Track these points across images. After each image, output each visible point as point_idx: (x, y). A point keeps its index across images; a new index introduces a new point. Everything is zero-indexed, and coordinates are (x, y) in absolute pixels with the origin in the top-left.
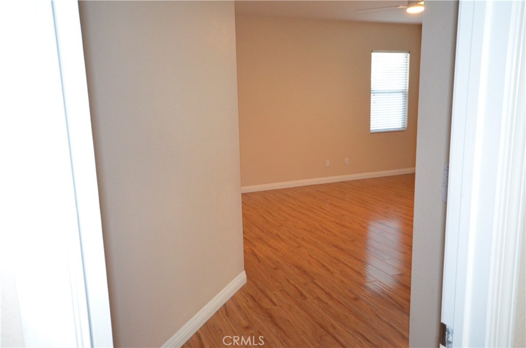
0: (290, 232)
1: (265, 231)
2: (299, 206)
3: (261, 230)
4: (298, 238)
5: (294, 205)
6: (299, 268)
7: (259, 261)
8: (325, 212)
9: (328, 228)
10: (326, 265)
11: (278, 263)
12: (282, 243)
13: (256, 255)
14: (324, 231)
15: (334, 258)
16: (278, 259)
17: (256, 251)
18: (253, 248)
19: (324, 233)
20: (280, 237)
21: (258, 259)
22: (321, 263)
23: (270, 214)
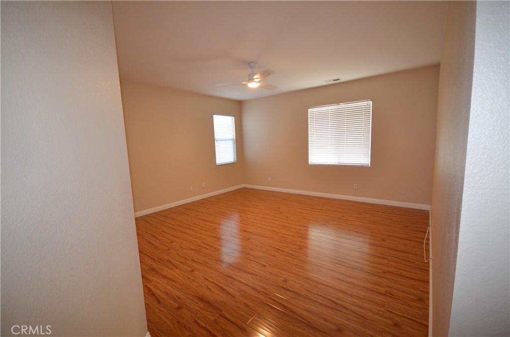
0: (179, 255)
1: (156, 259)
2: (178, 225)
3: (152, 259)
4: (188, 260)
5: (174, 225)
6: (201, 299)
7: (159, 302)
8: (200, 227)
9: (209, 244)
10: (224, 287)
11: (179, 298)
12: (176, 270)
13: (154, 295)
14: (207, 247)
15: (227, 276)
16: (179, 294)
17: (152, 288)
18: (148, 285)
19: (207, 249)
20: (171, 263)
21: (157, 299)
22: (220, 287)
23: (156, 238)
